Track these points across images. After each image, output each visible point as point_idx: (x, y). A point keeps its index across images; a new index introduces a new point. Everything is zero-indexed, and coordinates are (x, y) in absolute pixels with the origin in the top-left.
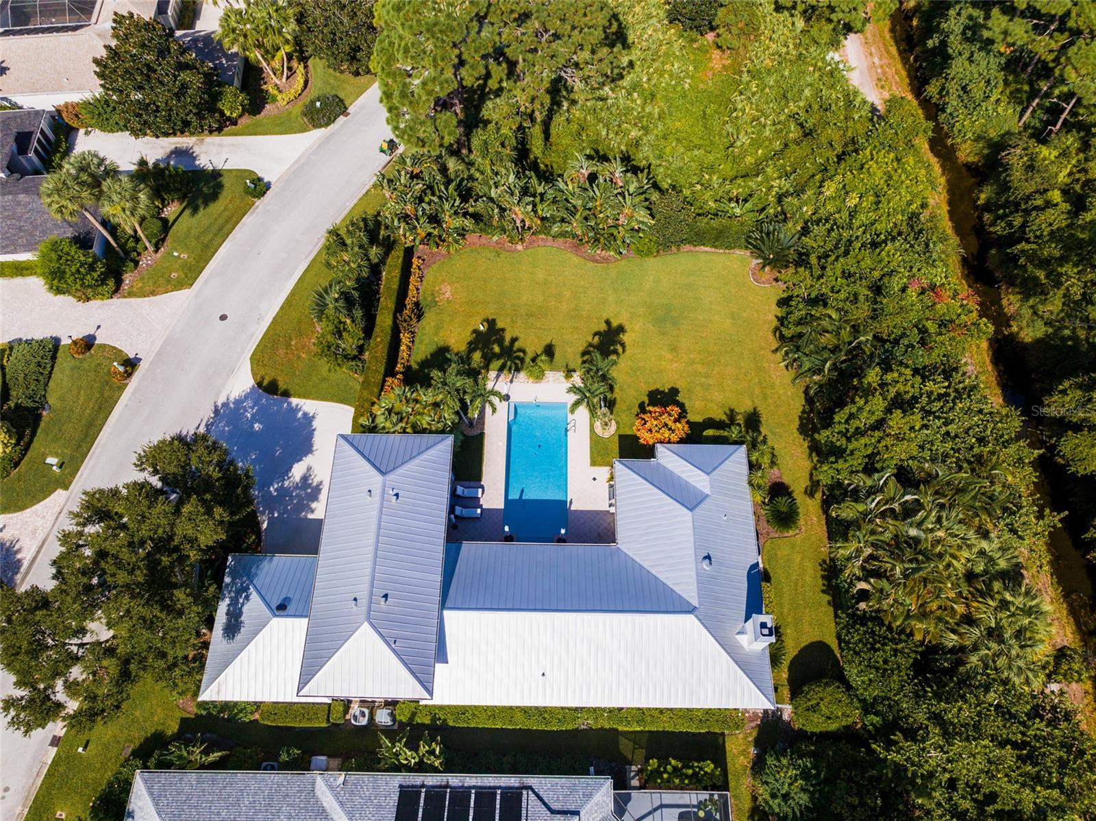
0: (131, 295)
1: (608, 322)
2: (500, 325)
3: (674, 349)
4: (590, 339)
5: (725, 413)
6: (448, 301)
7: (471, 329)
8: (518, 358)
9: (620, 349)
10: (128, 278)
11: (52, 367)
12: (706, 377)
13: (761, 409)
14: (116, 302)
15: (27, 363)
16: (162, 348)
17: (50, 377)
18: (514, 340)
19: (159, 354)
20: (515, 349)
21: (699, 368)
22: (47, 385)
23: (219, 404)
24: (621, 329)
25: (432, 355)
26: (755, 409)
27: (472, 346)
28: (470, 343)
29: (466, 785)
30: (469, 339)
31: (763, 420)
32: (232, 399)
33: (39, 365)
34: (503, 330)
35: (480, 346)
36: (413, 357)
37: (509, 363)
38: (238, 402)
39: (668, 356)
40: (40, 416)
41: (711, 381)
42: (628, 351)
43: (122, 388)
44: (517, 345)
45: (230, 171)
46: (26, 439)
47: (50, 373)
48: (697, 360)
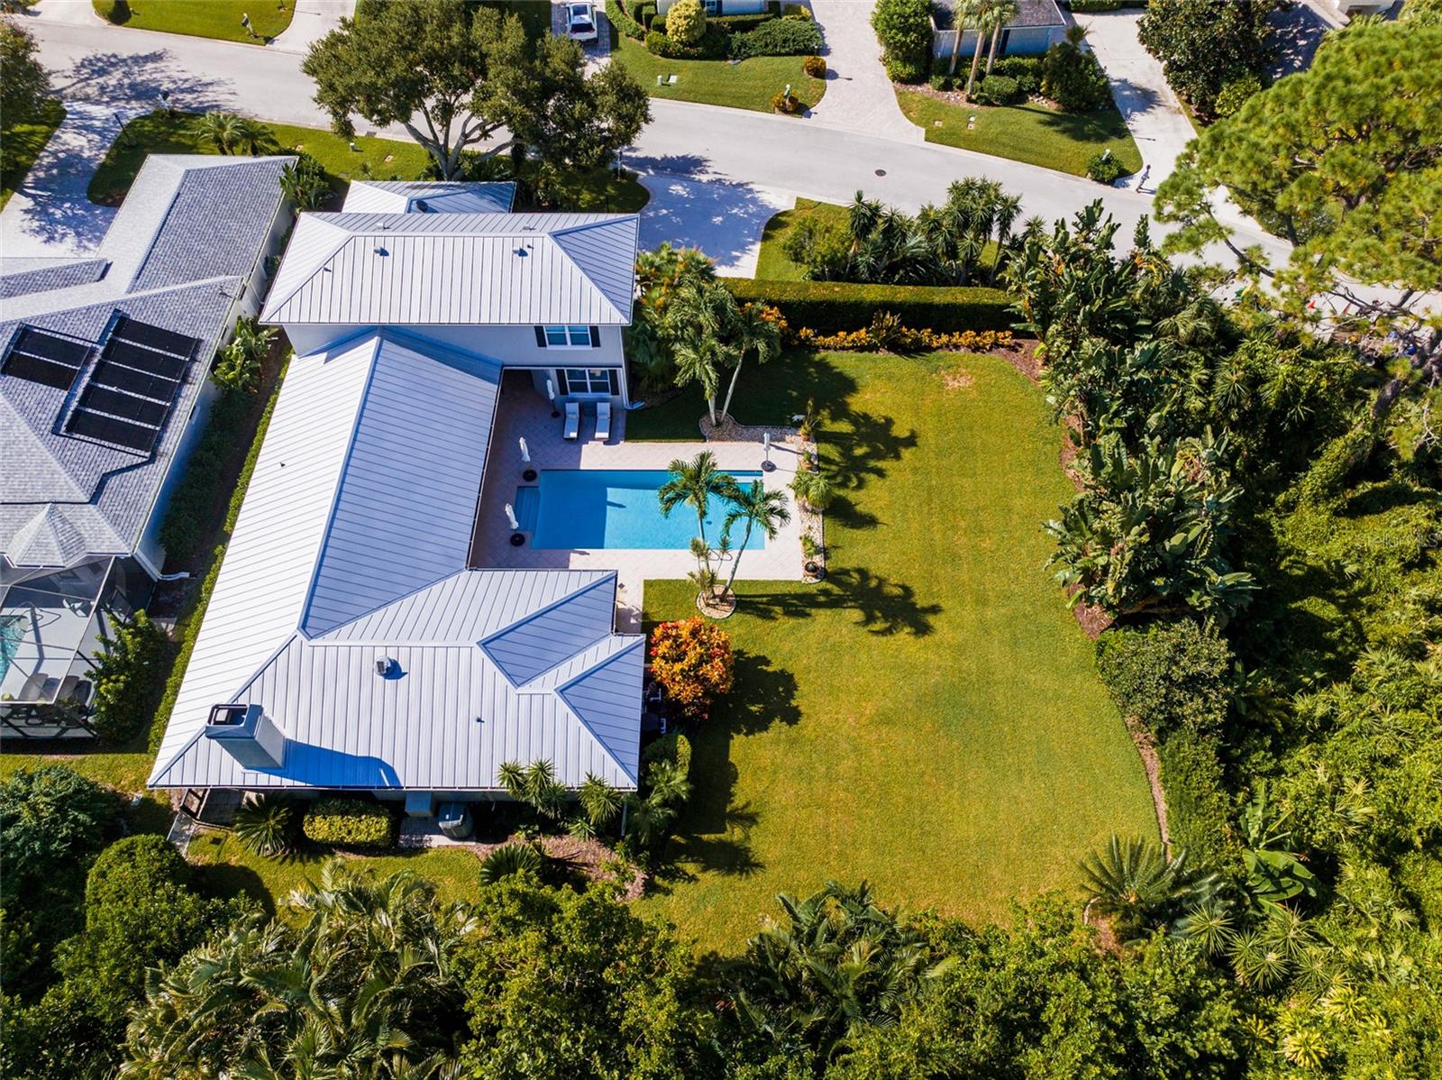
0: (899, 93)
1: (935, 610)
2: (906, 454)
3: (885, 719)
4: (893, 580)
5: (748, 804)
6: (941, 386)
7: (891, 415)
8: (847, 479)
9: (878, 626)
10: (927, 89)
11: (788, 54)
12: (827, 775)
13: (757, 878)
14: (889, 86)
15: (785, 31)
16: (825, 130)
17: (773, 55)
18: (880, 473)
19: (818, 130)
20: (863, 475)
21: (846, 766)
22: (764, 54)
23: (751, 186)
24: (922, 629)
25: (840, 374)
26: (758, 865)
27: (862, 420)
28: (866, 417)
29: (181, 400)
30: (875, 416)
31: (734, 879)
32: (757, 195)
33: (785, 41)
34: (898, 457)
35: (863, 429)
36: (831, 352)
37: (833, 468)
38: (754, 201)
39: (869, 709)
40: (727, 59)
41: (819, 787)
42: (874, 639)
43: (766, 110)
44: (872, 477)
45: (1133, 144)
46: (693, 51)
47: (779, 54)
48: (865, 762)
